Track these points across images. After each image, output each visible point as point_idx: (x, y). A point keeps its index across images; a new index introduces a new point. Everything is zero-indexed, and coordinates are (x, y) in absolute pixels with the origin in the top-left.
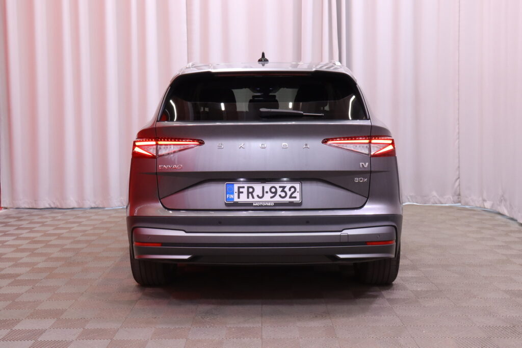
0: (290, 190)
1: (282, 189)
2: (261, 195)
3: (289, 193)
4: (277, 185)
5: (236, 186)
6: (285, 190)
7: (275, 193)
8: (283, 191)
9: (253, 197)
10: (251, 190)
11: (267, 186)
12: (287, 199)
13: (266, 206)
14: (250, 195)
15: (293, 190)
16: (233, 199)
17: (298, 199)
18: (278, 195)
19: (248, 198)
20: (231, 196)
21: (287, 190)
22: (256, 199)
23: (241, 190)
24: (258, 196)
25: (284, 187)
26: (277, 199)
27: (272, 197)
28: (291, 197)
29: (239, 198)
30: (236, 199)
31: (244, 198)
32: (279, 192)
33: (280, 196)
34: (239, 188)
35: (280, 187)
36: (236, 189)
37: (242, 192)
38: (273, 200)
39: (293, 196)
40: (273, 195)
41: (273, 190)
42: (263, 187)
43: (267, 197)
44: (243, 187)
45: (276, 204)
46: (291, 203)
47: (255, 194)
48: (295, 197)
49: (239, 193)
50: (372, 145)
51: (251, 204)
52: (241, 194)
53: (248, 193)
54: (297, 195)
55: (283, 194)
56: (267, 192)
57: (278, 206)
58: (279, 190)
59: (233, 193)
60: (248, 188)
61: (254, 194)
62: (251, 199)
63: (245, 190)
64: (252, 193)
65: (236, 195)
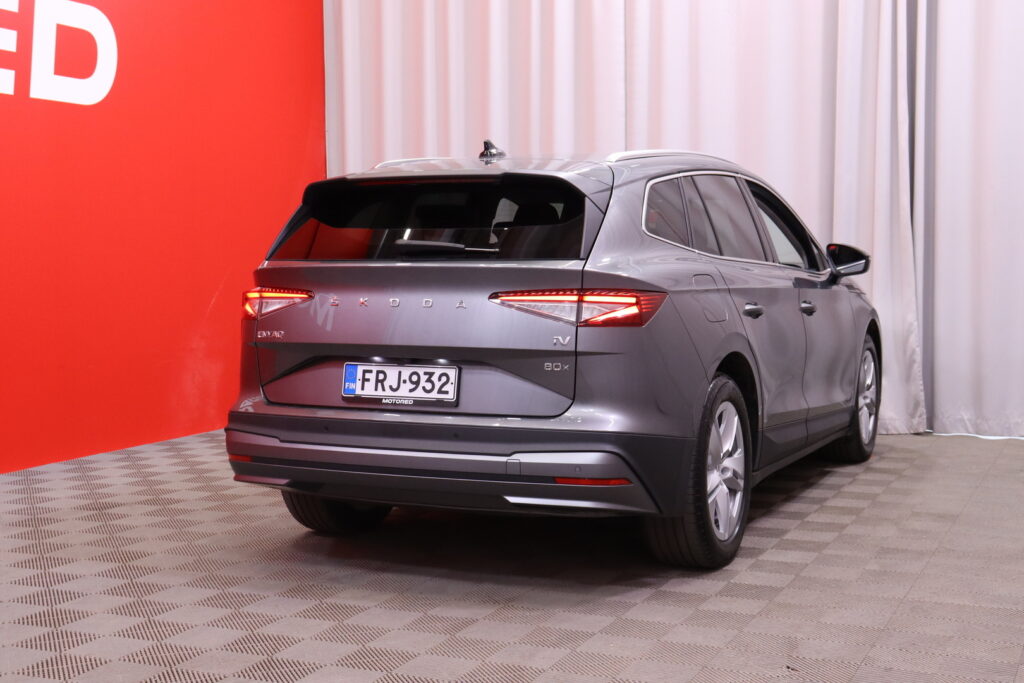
0: (440, 379)
1: (427, 377)
2: (395, 386)
3: (438, 385)
4: (421, 371)
5: (360, 369)
6: (432, 379)
7: (417, 383)
8: (429, 380)
9: (384, 390)
10: (381, 377)
11: (406, 371)
12: (434, 395)
13: (402, 405)
14: (380, 385)
15: (444, 379)
16: (354, 390)
17: (451, 396)
18: (420, 388)
19: (376, 389)
20: (352, 386)
21: (435, 378)
22: (388, 392)
23: (367, 376)
24: (391, 387)
25: (431, 374)
26: (419, 394)
27: (411, 391)
28: (440, 392)
29: (363, 389)
30: (359, 392)
31: (369, 390)
32: (423, 383)
33: (424, 388)
34: (365, 372)
35: (425, 373)
36: (360, 375)
37: (368, 380)
38: (413, 394)
39: (444, 389)
40: (414, 386)
41: (415, 378)
42: (400, 373)
43: (404, 390)
44: (371, 371)
45: (417, 402)
46: (439, 403)
47: (387, 384)
48: (447, 393)
49: (365, 380)
50: (584, 305)
51: (378, 401)
52: (366, 383)
53: (378, 381)
54: (450, 388)
55: (429, 386)
56: (405, 382)
57: (421, 407)
58: (424, 378)
59: (354, 381)
60: (378, 372)
61: (385, 383)
62: (380, 393)
63: (372, 377)
64: (382, 381)
65: (359, 383)
